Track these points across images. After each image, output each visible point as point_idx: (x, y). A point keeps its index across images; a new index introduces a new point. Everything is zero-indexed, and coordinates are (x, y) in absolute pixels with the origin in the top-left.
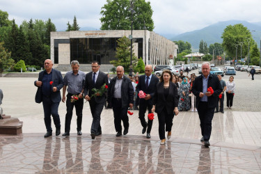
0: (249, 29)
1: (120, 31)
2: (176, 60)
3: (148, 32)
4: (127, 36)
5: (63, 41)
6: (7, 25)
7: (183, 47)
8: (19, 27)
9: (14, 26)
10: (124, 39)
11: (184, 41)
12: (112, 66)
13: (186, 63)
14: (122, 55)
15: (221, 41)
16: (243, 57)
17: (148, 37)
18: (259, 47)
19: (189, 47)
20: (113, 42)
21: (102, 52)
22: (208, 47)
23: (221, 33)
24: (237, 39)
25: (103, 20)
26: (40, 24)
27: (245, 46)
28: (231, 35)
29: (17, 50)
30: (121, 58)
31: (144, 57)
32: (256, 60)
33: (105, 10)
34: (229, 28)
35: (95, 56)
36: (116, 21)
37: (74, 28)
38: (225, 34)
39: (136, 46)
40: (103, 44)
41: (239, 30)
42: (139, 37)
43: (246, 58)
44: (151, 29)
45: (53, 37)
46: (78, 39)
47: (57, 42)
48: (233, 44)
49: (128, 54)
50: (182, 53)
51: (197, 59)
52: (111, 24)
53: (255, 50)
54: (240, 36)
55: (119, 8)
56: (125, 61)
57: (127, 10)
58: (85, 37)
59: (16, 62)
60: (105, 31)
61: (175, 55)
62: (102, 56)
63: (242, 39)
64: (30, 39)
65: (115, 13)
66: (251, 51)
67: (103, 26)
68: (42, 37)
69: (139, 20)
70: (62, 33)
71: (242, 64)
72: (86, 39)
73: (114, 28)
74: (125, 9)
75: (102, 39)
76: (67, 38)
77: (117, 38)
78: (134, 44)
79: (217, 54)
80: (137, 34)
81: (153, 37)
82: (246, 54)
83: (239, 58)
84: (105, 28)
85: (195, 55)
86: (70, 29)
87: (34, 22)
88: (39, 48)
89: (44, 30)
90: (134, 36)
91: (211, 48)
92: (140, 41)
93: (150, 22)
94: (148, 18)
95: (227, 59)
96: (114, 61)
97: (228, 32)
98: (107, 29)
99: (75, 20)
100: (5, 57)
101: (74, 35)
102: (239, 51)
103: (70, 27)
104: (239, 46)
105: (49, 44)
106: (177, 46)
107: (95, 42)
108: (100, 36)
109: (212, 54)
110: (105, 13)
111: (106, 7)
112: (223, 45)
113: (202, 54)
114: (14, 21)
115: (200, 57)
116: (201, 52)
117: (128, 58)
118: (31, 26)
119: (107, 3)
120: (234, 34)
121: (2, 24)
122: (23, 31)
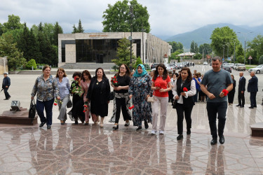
0: (235, 31)
1: (120, 33)
2: (170, 59)
3: (145, 34)
4: (127, 38)
5: (70, 42)
6: (19, 28)
7: (176, 47)
8: (30, 29)
9: (26, 29)
10: (124, 40)
11: (177, 42)
12: (114, 64)
13: (179, 62)
14: (123, 54)
15: (210, 42)
16: (230, 56)
17: (145, 38)
18: (243, 47)
19: (181, 47)
20: (114, 43)
21: (104, 52)
22: (198, 47)
23: (210, 34)
24: (224, 40)
25: (104, 23)
26: (49, 27)
27: (232, 47)
28: (219, 37)
29: (28, 50)
30: (122, 57)
31: (142, 56)
32: (241, 58)
33: (107, 14)
34: (217, 31)
35: (98, 55)
36: (117, 24)
37: (79, 30)
38: (214, 35)
39: (134, 46)
40: (105, 44)
41: (225, 32)
42: (138, 38)
43: (232, 57)
44: (147, 31)
45: (61, 38)
46: (83, 40)
47: (64, 43)
48: (220, 45)
49: (128, 54)
50: (176, 52)
51: (189, 58)
52: (112, 27)
53: (240, 49)
54: (227, 37)
55: (119, 12)
56: (125, 60)
57: (127, 14)
58: (89, 38)
59: (28, 61)
60: (107, 33)
61: (169, 54)
62: (105, 55)
63: (228, 39)
64: (39, 40)
65: (115, 17)
66: (236, 50)
67: (105, 29)
68: (51, 38)
69: (137, 23)
70: (68, 35)
71: (228, 62)
72: (90, 40)
73: (114, 30)
74: (125, 13)
75: (103, 40)
76: (74, 39)
77: (118, 40)
78: (133, 44)
79: (207, 53)
80: (136, 36)
81: (150, 38)
82: (232, 53)
83: (226, 57)
84: (106, 30)
85: (187, 54)
86: (75, 31)
87: (43, 25)
88: (48, 49)
89: (52, 32)
90: (133, 38)
91: (201, 48)
92: (138, 42)
93: (147, 25)
94: (145, 22)
96: (115, 60)
97: (216, 34)
98: (109, 31)
99: (80, 23)
100: (18, 57)
101: (79, 36)
102: (226, 51)
103: (75, 29)
104: (226, 47)
105: (57, 44)
106: (171, 47)
107: (98, 43)
108: (103, 38)
109: (202, 53)
110: (107, 17)
111: (107, 11)
112: (212, 45)
113: (193, 54)
114: (25, 24)
115: (191, 56)
116: (192, 51)
117: (128, 57)
118: (41, 28)
119: (108, 8)
120: (221, 35)
121: (15, 27)
122: (34, 33)
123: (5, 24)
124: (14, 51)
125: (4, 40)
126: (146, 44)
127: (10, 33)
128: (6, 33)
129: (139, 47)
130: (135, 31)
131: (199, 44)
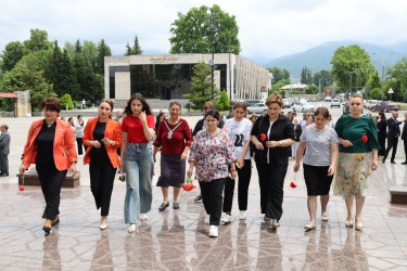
0: (367, 51)
1: (196, 55)
2: (271, 93)
3: (233, 56)
4: (207, 62)
5: (122, 69)
6: (47, 48)
7: (279, 76)
8: (62, 51)
9: (57, 49)
10: (202, 66)
11: (281, 68)
12: (186, 101)
14: (200, 86)
15: (330, 68)
16: (360, 89)
17: (233, 63)
18: (380, 76)
19: (287, 76)
20: (187, 70)
22: (313, 76)
23: (330, 56)
24: (352, 65)
25: (173, 40)
26: (90, 47)
27: (362, 74)
28: (344, 60)
29: (60, 81)
30: (198, 90)
31: (228, 89)
32: (377, 92)
33: (176, 27)
34: (340, 51)
35: (163, 89)
36: (191, 42)
37: (136, 51)
38: (336, 58)
39: (217, 74)
40: (173, 72)
41: (353, 53)
42: (222, 62)
43: (364, 90)
44: (236, 52)
45: (108, 63)
46: (141, 66)
47: (113, 70)
48: (346, 72)
49: (208, 85)
50: (278, 84)
51: (298, 92)
52: (184, 45)
53: (376, 79)
54: (355, 61)
55: (194, 24)
56: (203, 95)
57: (206, 27)
58: (150, 63)
59: (59, 96)
60: (177, 56)
61: (269, 86)
62: (173, 88)
63: (358, 64)
64: (77, 66)
65: (189, 32)
66: (370, 80)
67: (173, 48)
68: (93, 63)
69: (222, 40)
70: (119, 58)
72: (151, 66)
73: (187, 51)
74: (202, 25)
75: (172, 65)
76: (127, 64)
77: (192, 65)
78: (215, 72)
79: (325, 85)
80: (220, 59)
81: (241, 62)
82: (363, 84)
83: (354, 91)
84: (176, 50)
85: (295, 86)
86: (130, 53)
87: (82, 44)
88: (90, 78)
89: (97, 54)
90: (216, 62)
91: (317, 78)
92: (222, 68)
93: (236, 43)
94: (233, 38)
95: (338, 92)
96: (188, 95)
97: (339, 56)
98: (179, 52)
99: (136, 41)
100: (45, 91)
101: (135, 60)
102: (354, 81)
103: (129, 50)
104: (354, 75)
105: (103, 72)
106: (271, 75)
107: (163, 70)
108: (170, 62)
109: (317, 84)
110: (177, 32)
111: (177, 23)
112: (333, 73)
113: (304, 86)
114: (56, 43)
115: (302, 90)
116: (303, 82)
117: (208, 91)
118: (78, 49)
119: (178, 18)
120: (347, 57)
121: (40, 47)
122: (69, 55)
123: (25, 43)
124: (40, 82)
125: (24, 66)
126: (235, 71)
127: (33, 56)
128: (28, 56)
129: (223, 76)
130: (218, 51)
131: (314, 71)
